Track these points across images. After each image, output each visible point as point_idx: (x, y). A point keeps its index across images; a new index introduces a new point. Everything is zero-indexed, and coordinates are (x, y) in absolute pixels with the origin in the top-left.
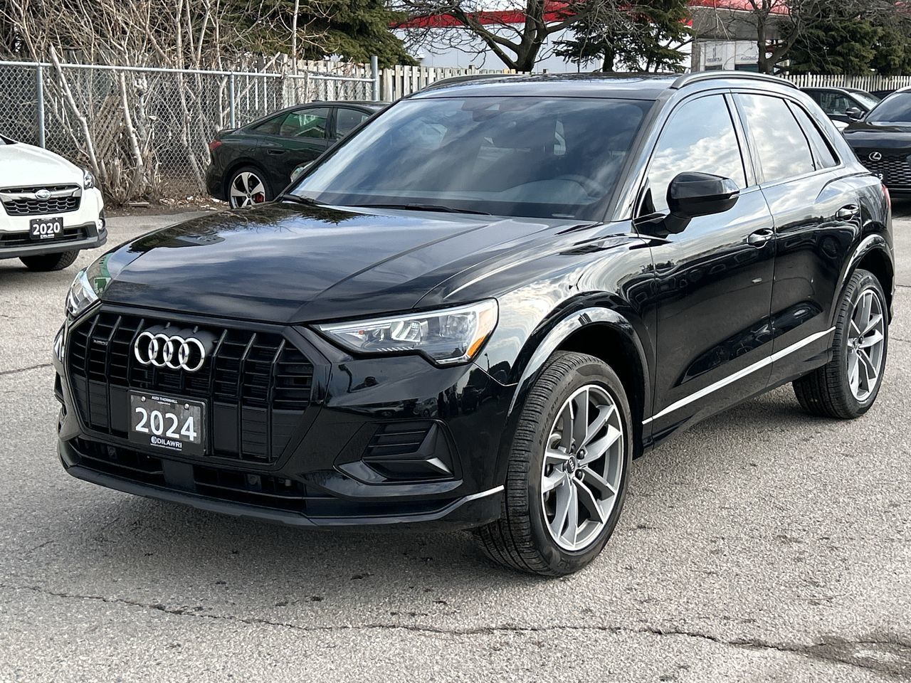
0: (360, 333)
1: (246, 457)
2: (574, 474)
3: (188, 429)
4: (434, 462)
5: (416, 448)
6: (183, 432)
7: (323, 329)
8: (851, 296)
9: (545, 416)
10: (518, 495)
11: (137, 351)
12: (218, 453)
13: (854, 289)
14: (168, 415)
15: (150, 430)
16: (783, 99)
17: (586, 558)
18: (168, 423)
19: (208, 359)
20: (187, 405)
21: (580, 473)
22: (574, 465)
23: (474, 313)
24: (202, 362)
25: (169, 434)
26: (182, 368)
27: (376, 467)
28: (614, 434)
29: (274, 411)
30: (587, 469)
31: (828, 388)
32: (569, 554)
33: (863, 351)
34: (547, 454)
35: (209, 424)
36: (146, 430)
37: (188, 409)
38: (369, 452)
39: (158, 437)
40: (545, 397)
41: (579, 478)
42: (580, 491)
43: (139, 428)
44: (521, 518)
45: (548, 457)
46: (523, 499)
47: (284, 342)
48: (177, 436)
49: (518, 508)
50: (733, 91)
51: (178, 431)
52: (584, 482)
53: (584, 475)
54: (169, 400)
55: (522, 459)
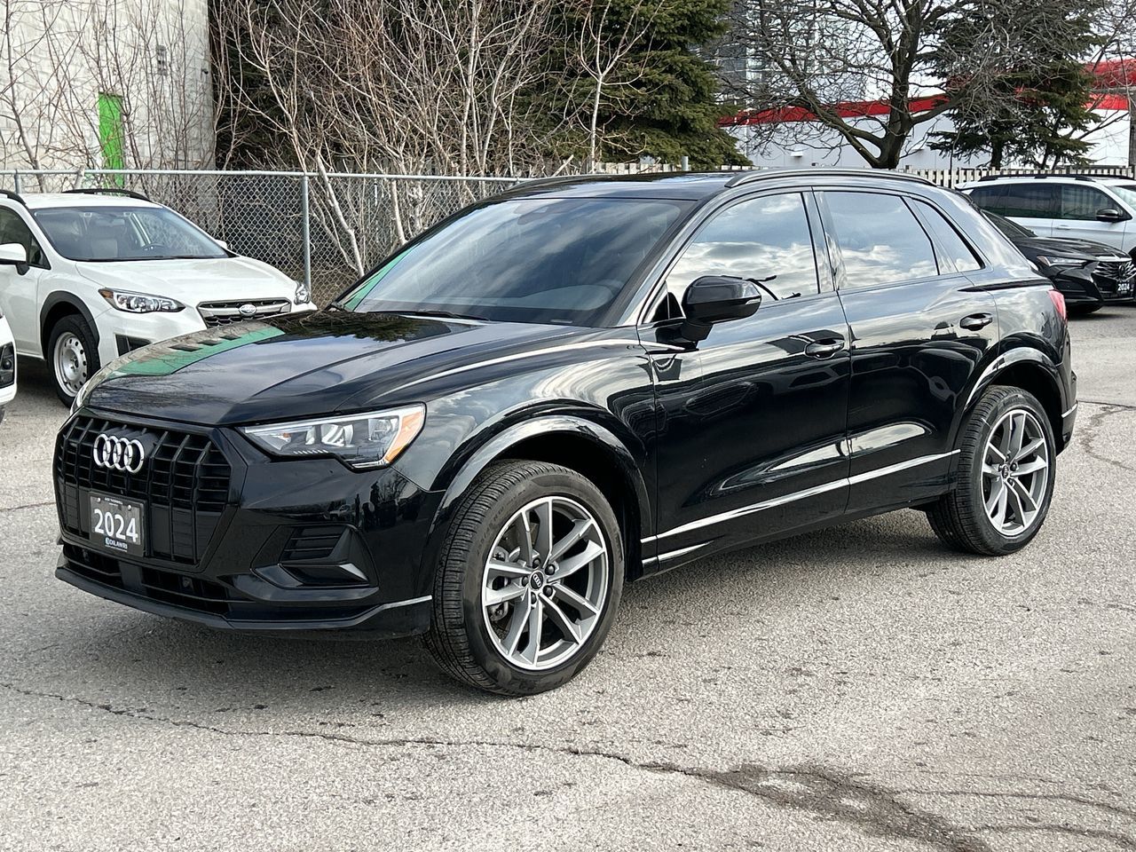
0: (284, 435)
1: (178, 559)
2: (541, 590)
3: (131, 531)
4: (350, 568)
5: (327, 554)
6: (128, 534)
7: (247, 431)
8: (988, 416)
9: (485, 525)
10: (453, 607)
11: (95, 451)
12: (158, 555)
13: (992, 409)
14: (117, 516)
15: (105, 532)
16: (900, 196)
17: (552, 679)
18: (117, 523)
19: (147, 460)
20: (130, 506)
21: (549, 589)
22: (542, 582)
23: (397, 417)
24: (141, 463)
25: (119, 536)
26: (127, 470)
27: (295, 572)
28: (594, 550)
29: (198, 513)
30: (558, 585)
31: (960, 520)
32: (528, 673)
33: (1017, 479)
34: (489, 566)
35: (148, 526)
36: (102, 532)
37: (130, 510)
38: (288, 556)
39: (110, 538)
40: (487, 506)
41: (548, 596)
42: (547, 609)
43: (97, 530)
44: (457, 630)
45: (490, 570)
46: (457, 611)
47: (210, 443)
48: (123, 537)
49: (453, 620)
50: (815, 188)
51: (123, 533)
52: (553, 600)
53: (554, 592)
54: (118, 502)
55: (456, 569)
